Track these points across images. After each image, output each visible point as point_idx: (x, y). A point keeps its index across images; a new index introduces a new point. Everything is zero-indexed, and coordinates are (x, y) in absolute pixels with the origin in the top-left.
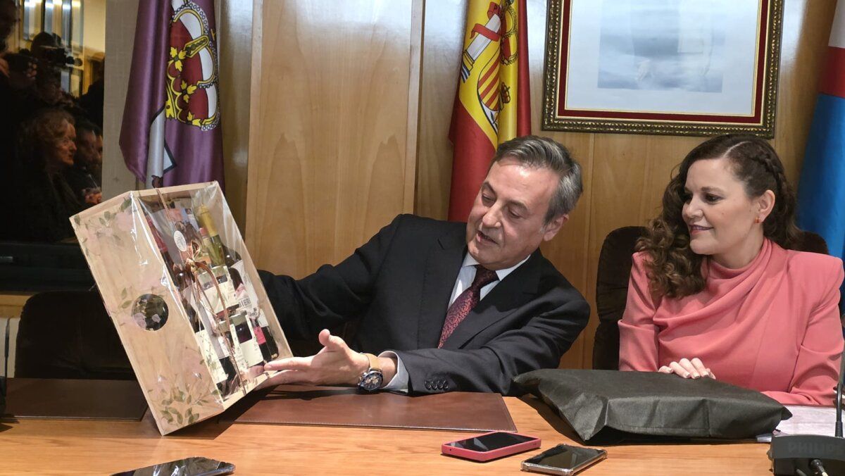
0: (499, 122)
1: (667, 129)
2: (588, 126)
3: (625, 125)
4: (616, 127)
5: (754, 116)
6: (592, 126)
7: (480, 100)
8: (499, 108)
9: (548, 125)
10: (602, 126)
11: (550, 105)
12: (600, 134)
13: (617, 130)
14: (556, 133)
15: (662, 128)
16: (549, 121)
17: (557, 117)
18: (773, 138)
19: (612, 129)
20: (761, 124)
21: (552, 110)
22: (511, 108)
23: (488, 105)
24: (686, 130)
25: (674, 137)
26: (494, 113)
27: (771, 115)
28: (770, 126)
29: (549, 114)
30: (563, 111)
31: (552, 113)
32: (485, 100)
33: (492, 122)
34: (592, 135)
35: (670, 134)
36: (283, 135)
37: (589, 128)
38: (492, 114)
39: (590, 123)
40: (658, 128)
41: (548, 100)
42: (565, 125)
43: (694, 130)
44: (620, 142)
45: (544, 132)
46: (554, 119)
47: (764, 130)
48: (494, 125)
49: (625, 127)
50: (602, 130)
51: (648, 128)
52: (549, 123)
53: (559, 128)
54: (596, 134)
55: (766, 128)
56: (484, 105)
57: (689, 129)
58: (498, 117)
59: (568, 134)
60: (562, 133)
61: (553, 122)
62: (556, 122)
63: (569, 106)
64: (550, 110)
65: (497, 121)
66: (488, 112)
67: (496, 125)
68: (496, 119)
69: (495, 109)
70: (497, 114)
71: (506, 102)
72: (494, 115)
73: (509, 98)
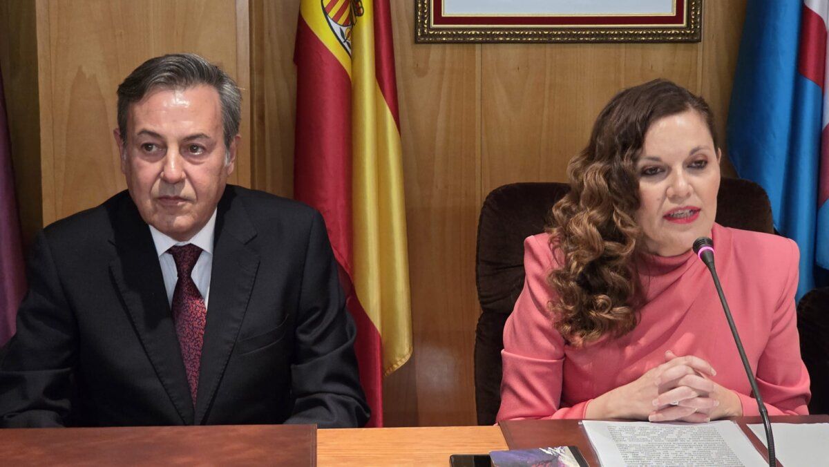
0: (352, 40)
1: (569, 36)
2: (471, 35)
3: (517, 33)
4: (507, 36)
5: (675, 15)
6: (476, 35)
7: (326, 14)
8: (351, 22)
9: (422, 36)
10: (488, 36)
11: (423, 12)
12: (488, 45)
13: (508, 39)
14: (433, 45)
15: (562, 35)
16: (422, 31)
17: (433, 26)
18: (699, 41)
19: (501, 39)
20: (684, 25)
21: (425, 19)
22: (366, 23)
23: (336, 19)
24: (592, 36)
25: (578, 45)
26: (344, 29)
27: (696, 13)
28: (695, 27)
29: (423, 22)
30: (439, 19)
31: (426, 22)
32: (332, 14)
33: (342, 40)
34: (478, 46)
35: (572, 42)
36: (80, 68)
37: (472, 39)
38: (341, 31)
39: (473, 33)
40: (557, 35)
41: (420, 5)
42: (443, 35)
43: (602, 35)
44: (511, 54)
45: (418, 45)
46: (429, 28)
47: (688, 32)
48: (345, 44)
49: (517, 36)
50: (489, 40)
51: (545, 36)
52: (423, 35)
53: (435, 40)
54: (483, 45)
55: (690, 29)
56: (331, 21)
57: (597, 36)
58: (351, 33)
59: (448, 46)
60: (441, 46)
61: (428, 33)
62: (431, 33)
63: (447, 12)
64: (423, 18)
65: (349, 39)
66: (336, 27)
67: (348, 43)
68: (348, 37)
69: (344, 25)
70: (349, 30)
71: (361, 15)
72: (344, 32)
73: (361, 9)
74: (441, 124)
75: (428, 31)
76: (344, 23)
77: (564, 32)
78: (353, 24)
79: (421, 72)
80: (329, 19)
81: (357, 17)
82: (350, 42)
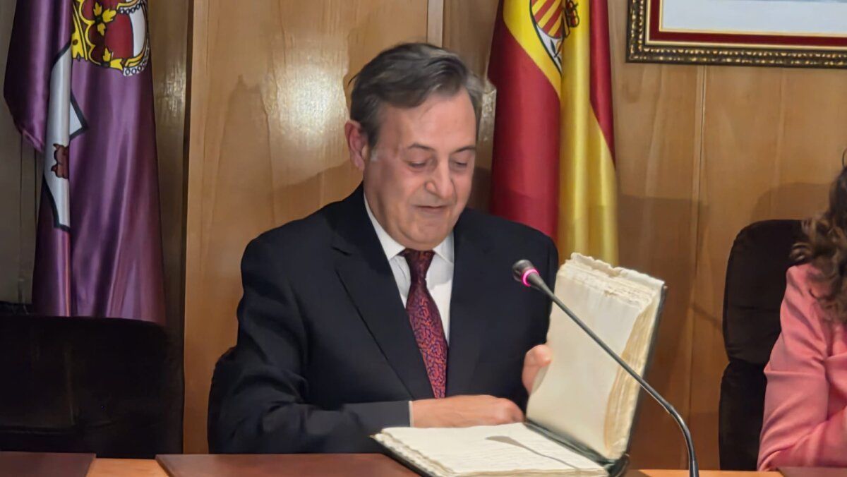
0: (563, 55)
1: (811, 59)
2: (695, 55)
4: (736, 57)
6: (700, 55)
7: (535, 23)
8: (563, 34)
9: (635, 54)
10: (714, 56)
11: (637, 25)
12: (712, 68)
13: (737, 60)
14: (647, 66)
15: (803, 59)
16: (636, 48)
17: (648, 42)
19: (730, 60)
21: (640, 33)
22: (580, 35)
23: (547, 29)
26: (555, 41)
29: (637, 37)
30: (656, 34)
31: (641, 37)
32: (542, 23)
33: (553, 55)
34: (700, 68)
37: (695, 59)
38: (552, 43)
39: (697, 52)
40: (799, 58)
41: (634, 17)
42: (660, 54)
44: (741, 79)
45: (630, 65)
46: (644, 45)
48: (556, 59)
49: (748, 57)
50: (714, 61)
51: (783, 58)
52: (637, 52)
53: (651, 59)
54: (706, 67)
56: (540, 31)
58: (562, 47)
59: (665, 67)
60: (655, 66)
61: (643, 51)
62: (647, 50)
63: (664, 27)
64: (637, 32)
65: (560, 53)
66: (546, 39)
67: (559, 59)
68: (559, 51)
69: (556, 36)
70: (559, 44)
71: (574, 25)
72: (555, 45)
73: (576, 19)
74: (652, 165)
75: (643, 48)
76: (555, 35)
77: (805, 55)
78: (564, 36)
79: (633, 98)
80: (539, 29)
81: (571, 29)
82: (560, 58)
